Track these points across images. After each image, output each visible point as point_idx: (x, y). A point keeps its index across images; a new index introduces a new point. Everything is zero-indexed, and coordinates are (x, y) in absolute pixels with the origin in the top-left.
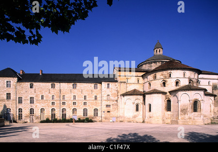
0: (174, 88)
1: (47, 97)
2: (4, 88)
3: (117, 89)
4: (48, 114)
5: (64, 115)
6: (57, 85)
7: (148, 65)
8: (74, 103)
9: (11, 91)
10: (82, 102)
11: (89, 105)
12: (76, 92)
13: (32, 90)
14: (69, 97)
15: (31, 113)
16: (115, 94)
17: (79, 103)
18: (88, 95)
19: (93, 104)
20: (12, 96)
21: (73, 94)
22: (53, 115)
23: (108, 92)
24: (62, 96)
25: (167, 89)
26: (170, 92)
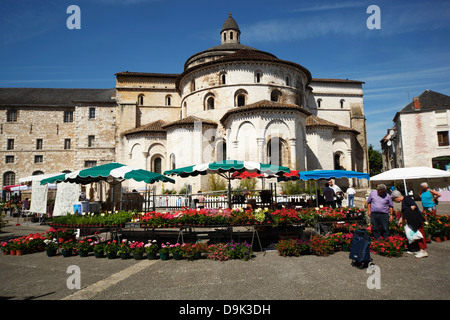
3: (113, 121)
8: (9, 159)
10: (29, 157)
11: (48, 163)
12: (14, 130)
16: (108, 132)
17: (21, 157)
18: (48, 137)
19: (59, 160)
21: (6, 137)
23: (92, 128)
25: (216, 116)
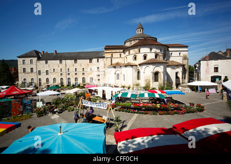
0: (142, 61)
1: (57, 70)
2: (29, 64)
3: (104, 63)
4: (58, 82)
5: (69, 83)
6: (64, 61)
7: (129, 43)
8: (76, 74)
9: (34, 66)
10: (81, 73)
11: (86, 75)
12: (77, 66)
13: (47, 65)
14: (72, 69)
15: (47, 82)
16: (103, 66)
17: (79, 73)
18: (86, 67)
20: (35, 70)
21: (74, 68)
22: (62, 83)
23: (98, 65)
24: (67, 69)
25: (137, 62)
26: (139, 65)
